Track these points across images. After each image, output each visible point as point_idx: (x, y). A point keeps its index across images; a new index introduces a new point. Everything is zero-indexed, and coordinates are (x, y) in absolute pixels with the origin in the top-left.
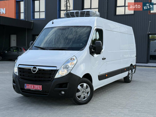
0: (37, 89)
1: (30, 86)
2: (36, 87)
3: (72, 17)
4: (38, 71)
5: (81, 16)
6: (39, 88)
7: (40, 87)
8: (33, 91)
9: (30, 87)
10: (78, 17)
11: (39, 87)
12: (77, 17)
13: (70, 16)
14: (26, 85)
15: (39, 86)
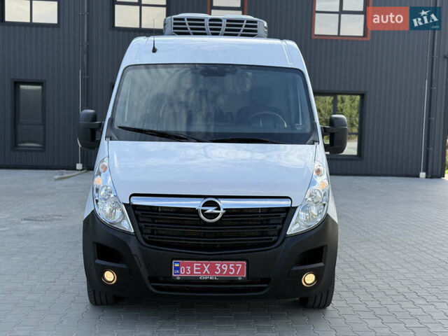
0: (227, 273)
1: (197, 266)
2: (220, 267)
3: (195, 34)
4: (224, 214)
5: (225, 35)
6: (236, 272)
7: (240, 265)
8: (209, 282)
9: (197, 271)
10: (217, 34)
11: (236, 268)
12: (213, 34)
13: (189, 31)
14: (177, 265)
15: (235, 264)
